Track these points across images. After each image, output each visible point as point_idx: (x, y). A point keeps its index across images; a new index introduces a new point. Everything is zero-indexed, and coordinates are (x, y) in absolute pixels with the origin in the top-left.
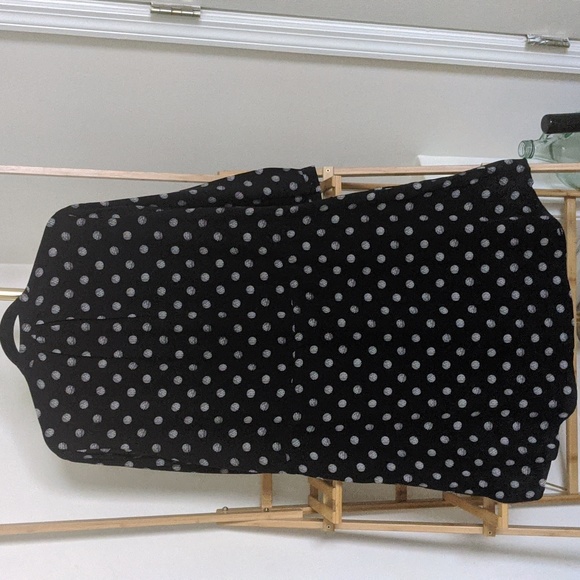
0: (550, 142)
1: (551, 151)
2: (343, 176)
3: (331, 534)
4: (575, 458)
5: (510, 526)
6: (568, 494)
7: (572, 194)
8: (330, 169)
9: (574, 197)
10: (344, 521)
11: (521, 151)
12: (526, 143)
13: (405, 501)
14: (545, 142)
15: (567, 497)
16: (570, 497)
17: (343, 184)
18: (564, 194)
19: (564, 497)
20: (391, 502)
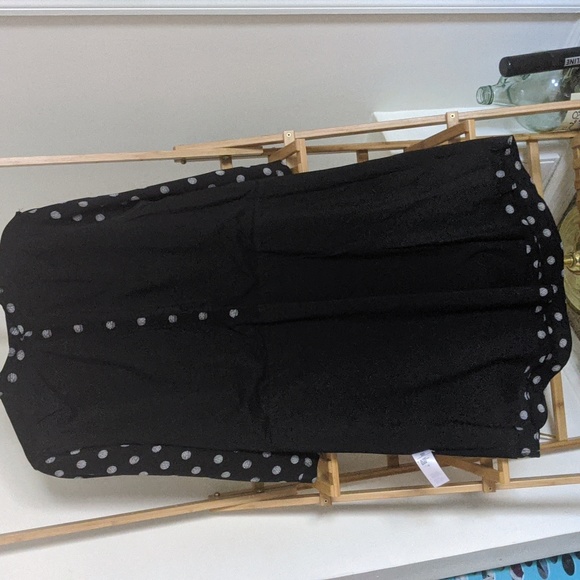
0: (507, 86)
1: (509, 95)
2: (307, 139)
3: (329, 507)
4: (561, 404)
5: (512, 480)
6: (558, 441)
7: (534, 137)
8: (291, 133)
9: (536, 141)
10: (342, 493)
11: (479, 98)
12: (483, 88)
13: (398, 466)
14: (504, 86)
15: (557, 444)
16: (560, 444)
17: (307, 148)
18: (527, 138)
19: (553, 445)
20: (383, 469)
